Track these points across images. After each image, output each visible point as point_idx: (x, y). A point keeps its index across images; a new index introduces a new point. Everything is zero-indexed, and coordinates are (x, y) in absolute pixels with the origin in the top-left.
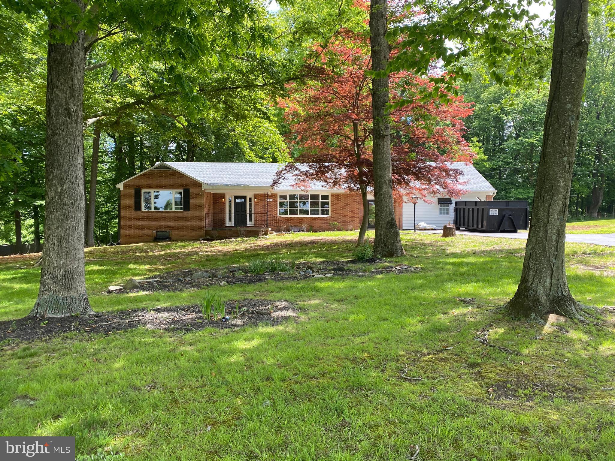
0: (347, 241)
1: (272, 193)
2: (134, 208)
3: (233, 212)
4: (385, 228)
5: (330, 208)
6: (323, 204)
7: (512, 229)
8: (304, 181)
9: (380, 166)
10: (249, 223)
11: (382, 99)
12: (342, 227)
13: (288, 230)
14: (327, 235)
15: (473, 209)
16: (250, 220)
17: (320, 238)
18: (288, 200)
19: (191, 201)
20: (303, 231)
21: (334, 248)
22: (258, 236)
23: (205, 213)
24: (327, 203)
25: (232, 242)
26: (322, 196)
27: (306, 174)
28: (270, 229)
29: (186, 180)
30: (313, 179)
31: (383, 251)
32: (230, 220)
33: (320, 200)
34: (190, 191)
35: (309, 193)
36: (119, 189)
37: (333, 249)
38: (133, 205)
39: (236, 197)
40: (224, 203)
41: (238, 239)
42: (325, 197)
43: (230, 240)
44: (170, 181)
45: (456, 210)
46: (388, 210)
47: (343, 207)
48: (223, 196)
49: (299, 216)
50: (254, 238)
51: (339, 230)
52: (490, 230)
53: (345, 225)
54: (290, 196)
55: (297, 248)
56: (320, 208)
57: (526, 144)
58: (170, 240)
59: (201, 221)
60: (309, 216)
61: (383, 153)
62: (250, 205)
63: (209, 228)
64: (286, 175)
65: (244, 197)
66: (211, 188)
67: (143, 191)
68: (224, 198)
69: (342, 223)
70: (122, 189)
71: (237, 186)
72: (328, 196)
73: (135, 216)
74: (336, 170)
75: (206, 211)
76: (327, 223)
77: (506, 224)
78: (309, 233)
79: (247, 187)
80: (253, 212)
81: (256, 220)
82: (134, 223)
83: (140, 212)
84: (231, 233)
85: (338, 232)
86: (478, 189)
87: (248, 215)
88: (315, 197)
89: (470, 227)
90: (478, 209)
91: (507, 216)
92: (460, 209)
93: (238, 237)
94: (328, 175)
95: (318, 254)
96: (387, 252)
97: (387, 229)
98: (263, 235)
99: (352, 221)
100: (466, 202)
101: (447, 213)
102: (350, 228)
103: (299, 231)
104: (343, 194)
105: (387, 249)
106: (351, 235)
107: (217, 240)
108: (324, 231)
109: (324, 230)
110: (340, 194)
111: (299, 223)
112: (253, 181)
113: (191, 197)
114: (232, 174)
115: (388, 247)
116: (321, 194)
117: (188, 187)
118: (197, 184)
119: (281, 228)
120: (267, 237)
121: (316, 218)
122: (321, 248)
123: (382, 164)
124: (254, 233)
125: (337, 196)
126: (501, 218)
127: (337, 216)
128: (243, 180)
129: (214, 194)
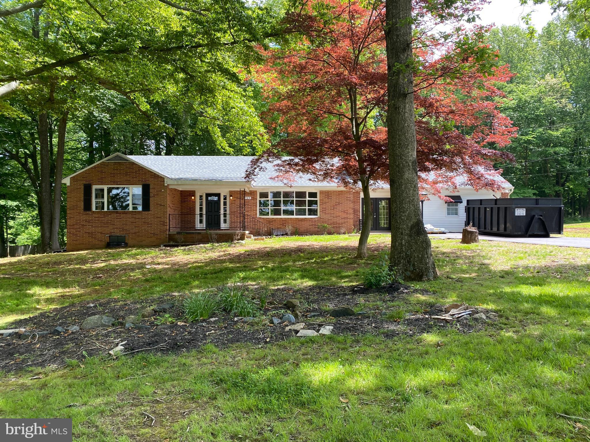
0: (342, 248)
1: (251, 189)
2: (82, 207)
3: (204, 212)
4: (407, 234)
5: (318, 208)
6: (311, 203)
7: (542, 233)
8: (287, 172)
9: (400, 140)
10: (223, 225)
11: (401, 39)
12: (333, 230)
13: (269, 234)
14: (316, 240)
15: (492, 208)
16: (225, 221)
17: (308, 243)
18: (269, 199)
19: (151, 199)
20: (287, 234)
21: (325, 259)
22: (232, 241)
23: (168, 213)
24: (316, 203)
25: (198, 249)
26: (309, 193)
27: (289, 165)
28: (247, 232)
29: (145, 174)
30: (298, 171)
31: (406, 270)
32: (201, 221)
33: (307, 199)
34: (151, 187)
35: (295, 190)
36: (65, 184)
37: (325, 262)
38: (82, 204)
39: (208, 195)
40: (194, 202)
41: (206, 245)
42: (313, 195)
43: (197, 246)
44: (126, 175)
45: (468, 210)
46: (412, 208)
47: (334, 207)
48: (192, 193)
49: (282, 216)
50: (227, 244)
51: (330, 233)
52: (516, 234)
53: (337, 227)
54: (272, 192)
55: (278, 260)
56: (307, 208)
57: (523, 141)
58: (126, 246)
59: (164, 224)
60: (295, 217)
61: (405, 121)
62: (225, 204)
64: (264, 165)
65: (218, 195)
66: (176, 183)
67: (94, 187)
68: (194, 196)
69: (333, 226)
70: (68, 184)
71: (209, 180)
72: (316, 193)
73: (84, 217)
74: (327, 159)
75: (169, 211)
76: (315, 225)
77: (535, 227)
78: (294, 238)
80: (228, 212)
81: (231, 222)
82: (83, 225)
83: (90, 213)
84: (200, 237)
85: (328, 237)
87: (222, 216)
88: (301, 195)
89: (487, 230)
90: (499, 208)
91: (536, 216)
92: (474, 208)
93: (207, 242)
94: (317, 166)
95: (305, 270)
96: (412, 272)
97: (410, 236)
98: (238, 240)
99: (345, 223)
100: (481, 200)
101: (456, 214)
102: (342, 231)
103: (282, 235)
104: (334, 191)
105: (412, 268)
106: (346, 239)
107: (182, 246)
108: (311, 235)
109: (311, 233)
110: (330, 191)
111: (283, 225)
112: (229, 176)
113: (151, 195)
114: (205, 168)
115: (414, 265)
116: (308, 191)
117: (147, 183)
118: (159, 178)
119: (261, 231)
120: (243, 242)
121: (301, 220)
122: (308, 259)
123: (403, 137)
124: (228, 238)
125: (327, 194)
126: (530, 218)
127: (328, 217)
128: (218, 176)
129: (181, 191)
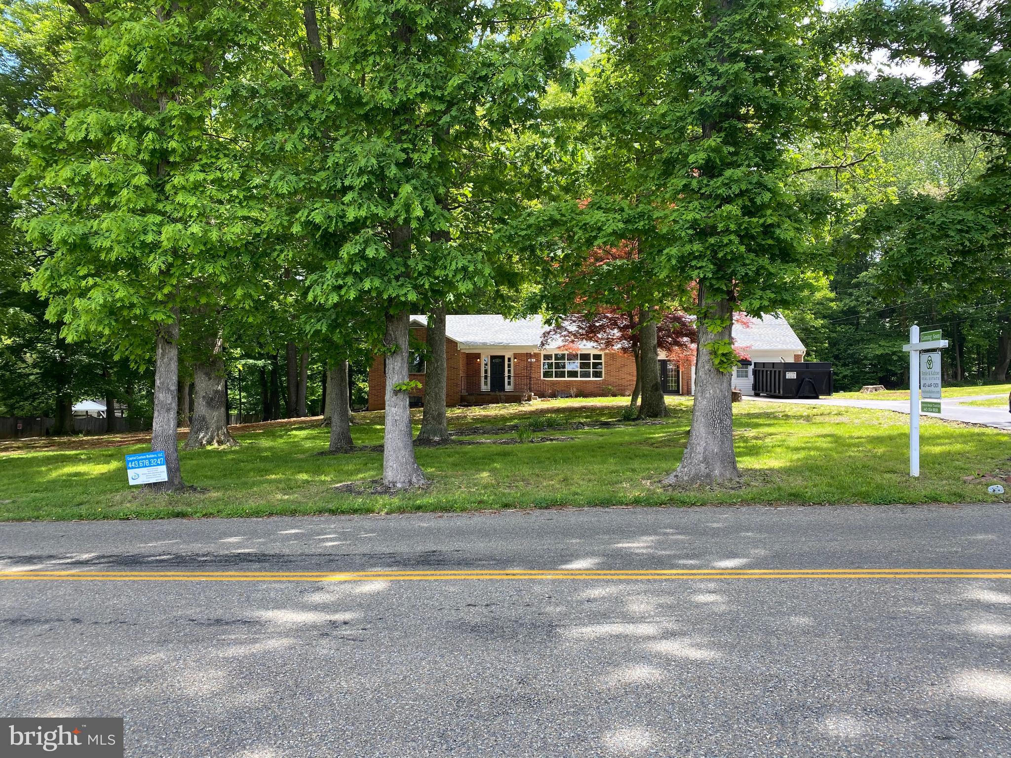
0: (621, 407)
1: (536, 353)
2: (383, 370)
3: (489, 374)
5: (603, 370)
6: (595, 365)
7: (813, 395)
8: (573, 341)
9: (645, 334)
10: (508, 388)
12: (618, 392)
13: (554, 396)
14: (600, 402)
15: (771, 372)
16: (509, 383)
17: (592, 404)
18: (553, 361)
20: (571, 397)
22: (520, 401)
23: (461, 375)
24: (600, 364)
26: (594, 355)
27: (574, 335)
28: (533, 394)
30: (583, 339)
32: (486, 383)
33: (592, 361)
35: (579, 353)
38: (382, 367)
39: (493, 357)
40: (479, 364)
41: (498, 405)
42: (598, 357)
45: (755, 372)
47: (619, 370)
48: (478, 356)
49: (567, 379)
50: (517, 405)
51: (615, 395)
52: (788, 395)
53: (622, 390)
54: (556, 355)
55: (567, 413)
56: (591, 370)
59: (456, 385)
60: (579, 379)
62: (509, 366)
63: (464, 393)
64: (554, 336)
65: (503, 357)
66: (467, 347)
68: (479, 358)
69: (617, 388)
71: (496, 345)
72: (601, 355)
74: (608, 330)
75: (461, 373)
76: (599, 387)
77: (805, 389)
78: (579, 399)
79: (506, 347)
80: (512, 374)
81: (515, 385)
84: (489, 398)
85: (612, 398)
86: (785, 347)
87: (506, 379)
88: (585, 357)
89: (772, 393)
91: (807, 379)
92: (759, 371)
94: (599, 335)
96: (651, 413)
98: (526, 401)
99: (630, 385)
100: (764, 363)
101: (746, 376)
102: (627, 393)
103: (567, 397)
106: (627, 401)
107: (475, 406)
109: (595, 396)
110: (615, 353)
111: (567, 387)
112: (512, 338)
114: (488, 329)
116: (592, 353)
118: (452, 343)
119: (546, 394)
120: (531, 402)
121: (586, 382)
123: (647, 333)
124: (515, 399)
125: (612, 357)
126: (800, 381)
127: (612, 379)
128: (501, 337)
129: (468, 354)
